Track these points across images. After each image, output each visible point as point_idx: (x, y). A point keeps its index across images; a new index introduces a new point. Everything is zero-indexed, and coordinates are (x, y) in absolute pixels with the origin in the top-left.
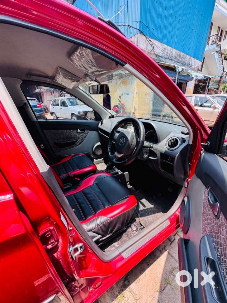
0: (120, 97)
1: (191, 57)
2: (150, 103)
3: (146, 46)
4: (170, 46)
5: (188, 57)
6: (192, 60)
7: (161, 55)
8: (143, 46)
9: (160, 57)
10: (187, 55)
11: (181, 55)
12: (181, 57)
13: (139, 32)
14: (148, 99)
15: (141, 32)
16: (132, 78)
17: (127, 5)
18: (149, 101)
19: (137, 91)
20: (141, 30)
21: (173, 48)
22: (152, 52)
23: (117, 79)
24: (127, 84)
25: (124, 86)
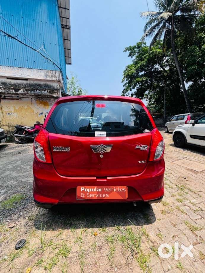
15: (61, 71)
16: (54, 101)
23: (32, 98)
24: (49, 105)
25: (43, 106)
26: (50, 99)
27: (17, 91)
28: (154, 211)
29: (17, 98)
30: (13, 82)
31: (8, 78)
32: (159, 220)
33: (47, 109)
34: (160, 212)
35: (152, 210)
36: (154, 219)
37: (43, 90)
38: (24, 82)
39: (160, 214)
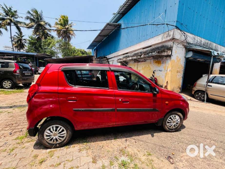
0: (154, 73)
1: (217, 45)
2: (181, 79)
3: (180, 37)
4: (199, 37)
5: (214, 44)
6: (218, 47)
7: (192, 43)
8: (178, 37)
9: (191, 44)
10: (214, 43)
11: (209, 43)
12: (209, 44)
13: (175, 27)
14: (179, 75)
15: (177, 28)
16: (166, 59)
17: (165, 12)
18: (179, 78)
19: (170, 69)
20: (178, 26)
21: (202, 38)
22: (185, 41)
23: (151, 59)
24: (161, 63)
25: (157, 64)
26: (163, 58)
27: (140, 57)
28: (42, 150)
29: (144, 60)
30: (145, 50)
31: (143, 48)
32: (32, 151)
33: (159, 67)
34: (38, 154)
35: (43, 149)
36: (35, 148)
37: (153, 52)
38: (149, 48)
39: (36, 153)
